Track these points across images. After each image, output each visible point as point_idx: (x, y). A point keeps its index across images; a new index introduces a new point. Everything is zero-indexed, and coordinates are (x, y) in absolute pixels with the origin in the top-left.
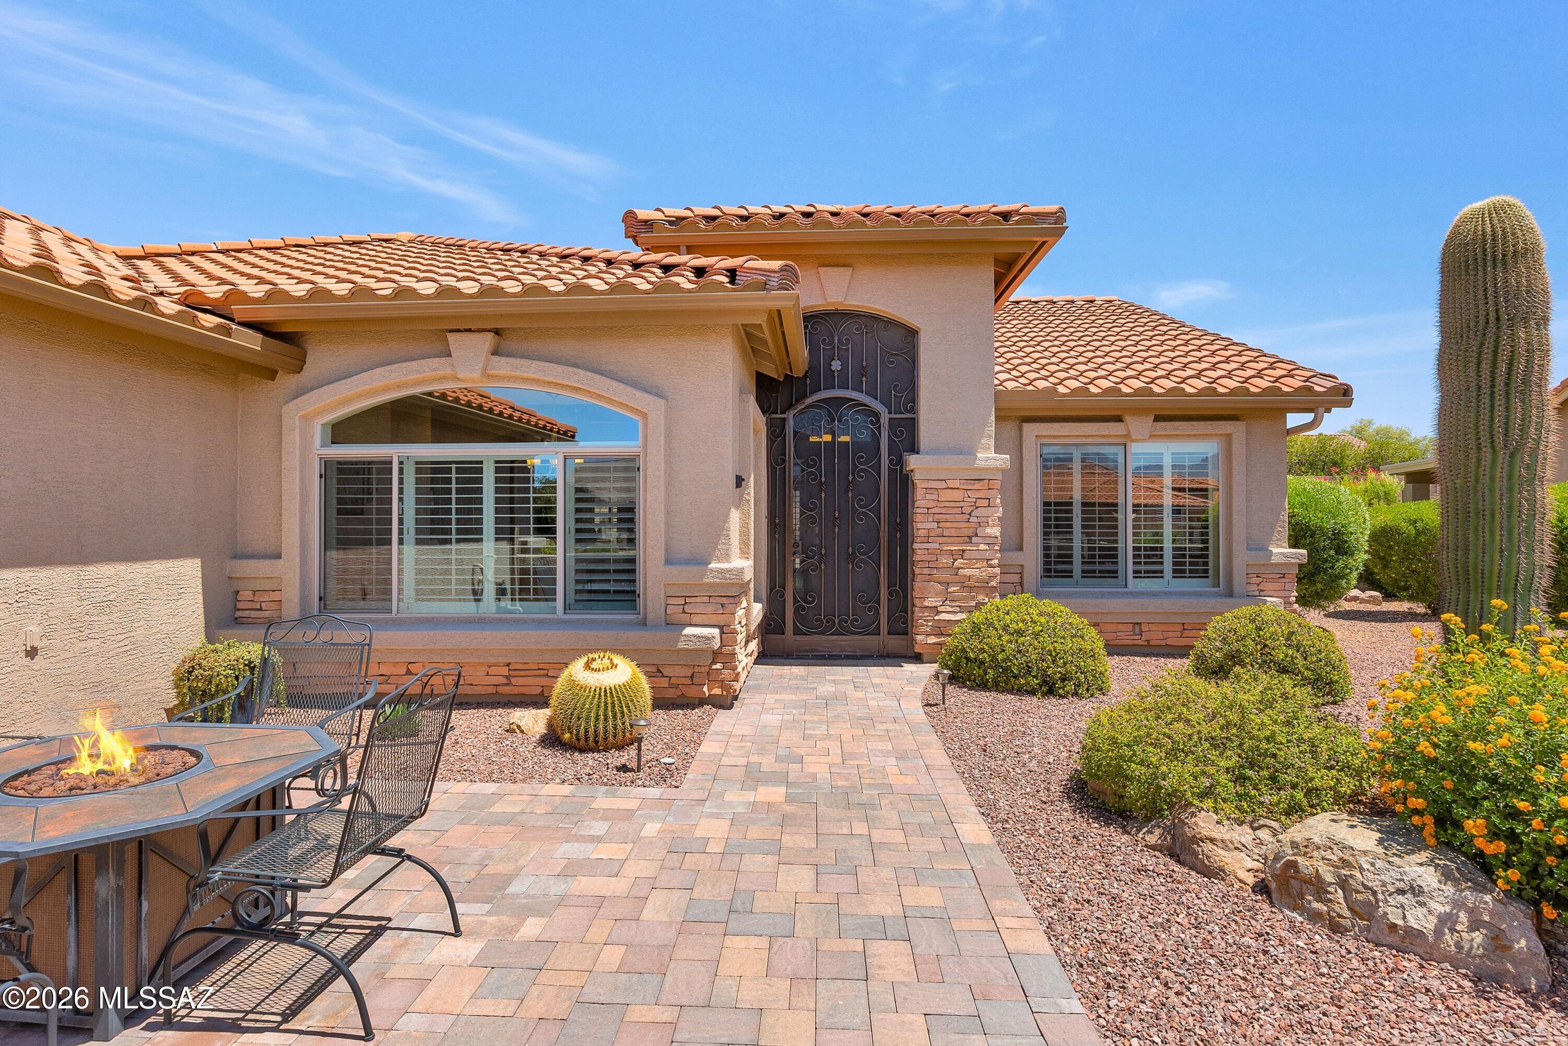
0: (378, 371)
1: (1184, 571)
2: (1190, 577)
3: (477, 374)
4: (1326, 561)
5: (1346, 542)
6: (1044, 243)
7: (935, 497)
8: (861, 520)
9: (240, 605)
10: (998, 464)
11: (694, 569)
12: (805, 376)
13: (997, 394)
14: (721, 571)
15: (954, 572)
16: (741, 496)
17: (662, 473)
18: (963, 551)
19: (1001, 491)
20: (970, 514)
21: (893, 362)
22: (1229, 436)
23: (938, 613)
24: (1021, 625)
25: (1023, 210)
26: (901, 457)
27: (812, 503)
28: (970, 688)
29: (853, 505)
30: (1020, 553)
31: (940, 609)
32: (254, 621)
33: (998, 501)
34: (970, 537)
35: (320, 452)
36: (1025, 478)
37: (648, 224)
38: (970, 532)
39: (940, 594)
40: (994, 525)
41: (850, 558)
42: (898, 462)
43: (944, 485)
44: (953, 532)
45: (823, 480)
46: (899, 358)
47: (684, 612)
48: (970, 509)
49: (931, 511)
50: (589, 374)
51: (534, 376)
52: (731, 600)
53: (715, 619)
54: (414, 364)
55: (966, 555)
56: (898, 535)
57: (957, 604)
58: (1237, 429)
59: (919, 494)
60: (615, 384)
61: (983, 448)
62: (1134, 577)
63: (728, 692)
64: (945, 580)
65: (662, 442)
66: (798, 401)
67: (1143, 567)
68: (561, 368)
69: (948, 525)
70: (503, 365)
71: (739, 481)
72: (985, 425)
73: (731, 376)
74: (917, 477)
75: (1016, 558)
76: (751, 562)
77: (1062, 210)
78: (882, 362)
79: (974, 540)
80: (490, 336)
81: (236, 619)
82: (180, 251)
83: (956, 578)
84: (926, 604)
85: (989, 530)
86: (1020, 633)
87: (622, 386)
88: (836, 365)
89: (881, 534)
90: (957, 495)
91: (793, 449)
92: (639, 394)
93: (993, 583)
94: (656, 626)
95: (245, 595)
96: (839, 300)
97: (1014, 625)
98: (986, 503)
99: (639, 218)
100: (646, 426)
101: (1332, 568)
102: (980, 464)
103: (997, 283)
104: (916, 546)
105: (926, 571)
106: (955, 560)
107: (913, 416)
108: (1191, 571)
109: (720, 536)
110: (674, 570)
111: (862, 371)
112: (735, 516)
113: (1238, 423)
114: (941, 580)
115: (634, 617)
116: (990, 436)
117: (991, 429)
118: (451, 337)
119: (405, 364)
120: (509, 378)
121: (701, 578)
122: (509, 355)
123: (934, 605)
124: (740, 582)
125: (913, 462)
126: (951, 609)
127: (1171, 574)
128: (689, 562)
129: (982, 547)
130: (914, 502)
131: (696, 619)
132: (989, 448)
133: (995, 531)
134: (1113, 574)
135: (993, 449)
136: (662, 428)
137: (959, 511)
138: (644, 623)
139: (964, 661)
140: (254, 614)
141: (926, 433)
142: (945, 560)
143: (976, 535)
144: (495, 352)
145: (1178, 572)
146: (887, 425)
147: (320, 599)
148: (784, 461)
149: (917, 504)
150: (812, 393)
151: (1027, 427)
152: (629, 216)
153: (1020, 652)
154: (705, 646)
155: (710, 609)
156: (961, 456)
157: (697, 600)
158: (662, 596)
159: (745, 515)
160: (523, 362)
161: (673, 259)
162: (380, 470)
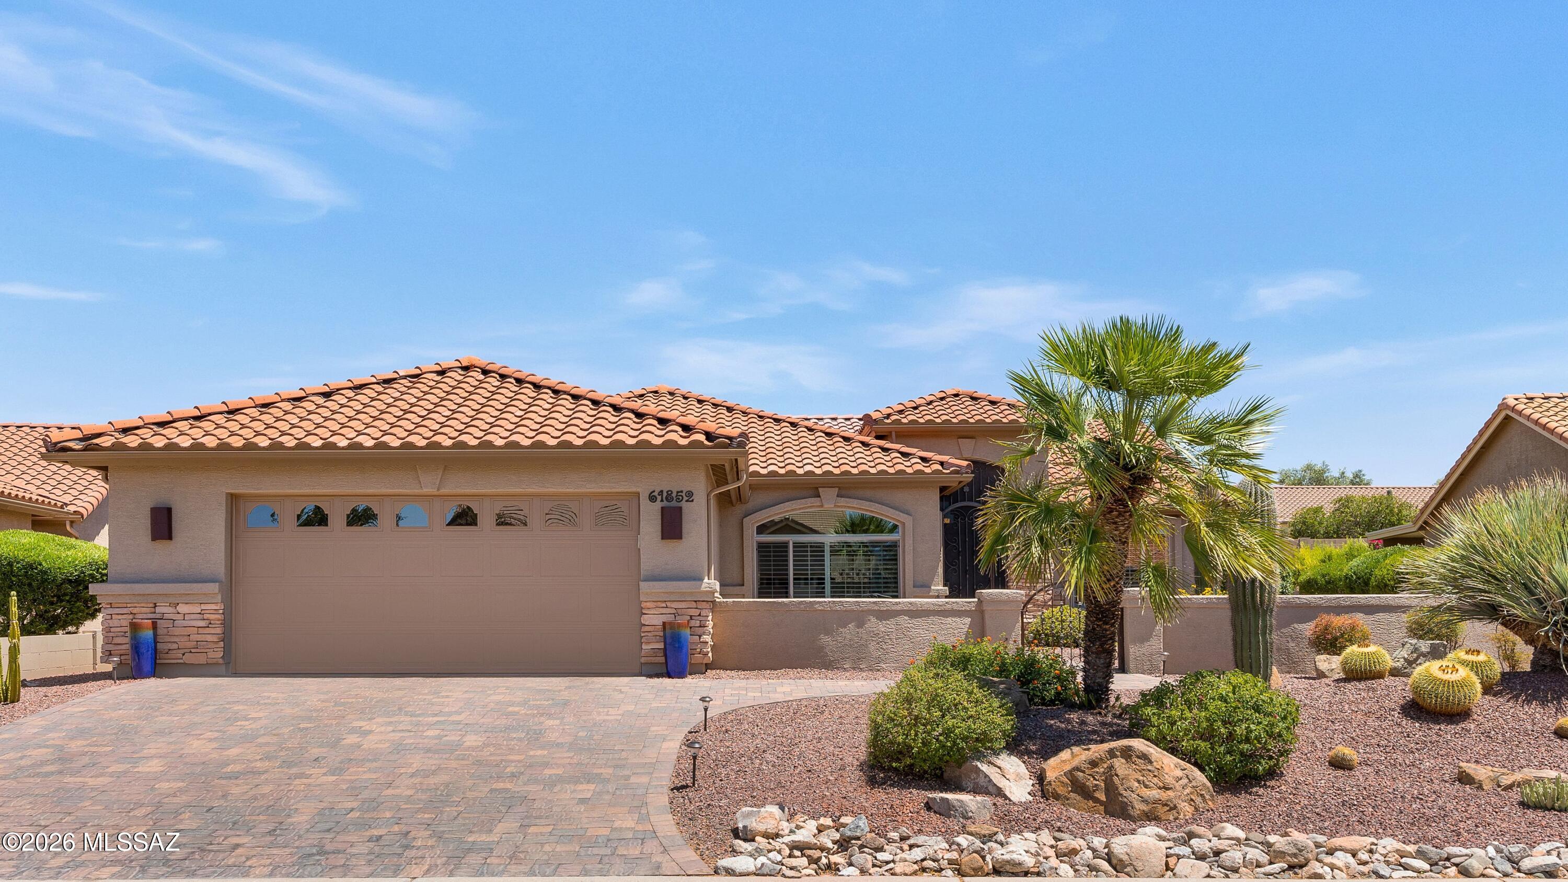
0: (787, 503)
11: (927, 589)
12: (951, 495)
17: (911, 548)
27: (954, 562)
35: (757, 538)
37: (876, 421)
45: (960, 550)
50: (879, 505)
51: (856, 506)
54: (803, 501)
60: (891, 510)
65: (911, 536)
68: (868, 503)
70: (842, 501)
80: (837, 489)
87: (894, 511)
88: (966, 489)
92: (900, 514)
96: (969, 456)
100: (904, 529)
109: (935, 575)
110: (915, 589)
111: (980, 492)
112: (940, 565)
118: (821, 489)
119: (799, 501)
120: (843, 507)
122: (843, 497)
128: (922, 586)
136: (912, 529)
144: (838, 496)
150: (953, 503)
160: (851, 500)
161: (888, 445)
162: (785, 545)
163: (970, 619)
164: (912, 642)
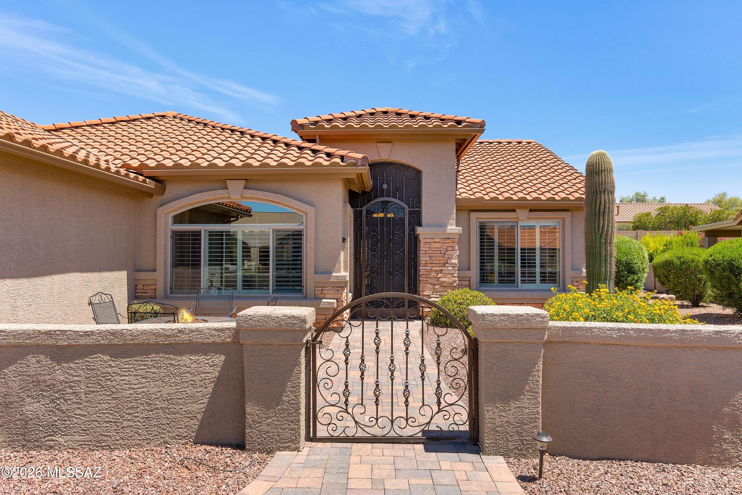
1: (545, 280)
2: (548, 283)
3: (238, 197)
4: (623, 276)
5: (633, 267)
6: (476, 135)
7: (429, 246)
8: (396, 256)
9: (137, 291)
10: (456, 231)
11: (327, 275)
12: (371, 191)
13: (457, 200)
14: (337, 277)
15: (437, 279)
16: (344, 246)
17: (313, 237)
18: (441, 270)
19: (458, 243)
20: (444, 254)
21: (410, 185)
22: (564, 218)
23: (430, 298)
24: (462, 300)
25: (467, 120)
26: (414, 227)
27: (374, 248)
28: (441, 327)
29: (392, 249)
30: (469, 271)
31: (431, 296)
32: (143, 297)
33: (457, 248)
34: (444, 264)
35: (172, 228)
36: (471, 237)
37: (302, 126)
38: (444, 262)
39: (431, 289)
40: (455, 259)
41: (391, 273)
42: (413, 230)
43: (433, 241)
44: (437, 262)
45: (379, 238)
46: (413, 183)
47: (322, 293)
48: (445, 251)
49: (427, 252)
50: (284, 197)
51: (262, 198)
52: (341, 288)
53: (335, 296)
54: (212, 192)
55: (443, 272)
56: (413, 263)
57: (439, 294)
58: (567, 216)
59: (422, 244)
60: (294, 201)
61: (450, 224)
62: (521, 283)
63: (340, 325)
64: (433, 283)
65: (313, 225)
66: (367, 203)
67: (527, 278)
68: (272, 195)
69: (434, 258)
70: (249, 193)
71: (344, 240)
72: (452, 213)
73: (341, 197)
74: (421, 237)
75: (467, 273)
76: (348, 274)
77: (483, 121)
78: (406, 185)
79: (446, 265)
80: (244, 182)
81: (136, 296)
82: (70, 126)
83: (438, 282)
84: (425, 294)
85: (453, 261)
86: (461, 304)
87: (297, 202)
88: (385, 186)
89: (405, 263)
90: (439, 245)
91: (365, 224)
92: (304, 205)
93: (455, 285)
94: (311, 299)
95: (140, 287)
96: (387, 158)
97: (459, 301)
98: (451, 249)
99: (299, 123)
100: (307, 218)
101: (626, 280)
102: (448, 231)
103: (457, 150)
104: (420, 268)
105: (425, 279)
106: (438, 274)
107: (419, 209)
108: (549, 280)
109: (337, 262)
110: (318, 276)
111: (397, 189)
112: (342, 253)
113: (568, 212)
114: (431, 283)
115: (302, 295)
116: (453, 219)
117: (454, 216)
118: (228, 182)
119: (209, 192)
120: (250, 198)
121: (329, 279)
122: (250, 189)
123: (428, 294)
124: (345, 281)
125: (419, 230)
126: (436, 296)
127: (539, 282)
128: (323, 273)
129: (450, 268)
130: (420, 248)
131: (327, 296)
132: (453, 224)
133: (455, 261)
134: (513, 282)
135: (455, 224)
136: (314, 219)
137: (439, 252)
138: (306, 298)
139: (439, 316)
140: (144, 294)
141: (425, 217)
142: (433, 274)
143: (447, 263)
144: (245, 188)
145: (543, 281)
146: (408, 214)
147: (171, 288)
148: (361, 229)
149: (421, 249)
150: (374, 199)
151: (472, 214)
152: (294, 123)
153: (460, 311)
154: (331, 306)
155: (332, 292)
156: (440, 228)
157: (327, 288)
158: (313, 287)
159: (346, 254)
160: (257, 192)
161: (316, 147)
162: (197, 235)
163: (223, 358)
164: (115, 399)
